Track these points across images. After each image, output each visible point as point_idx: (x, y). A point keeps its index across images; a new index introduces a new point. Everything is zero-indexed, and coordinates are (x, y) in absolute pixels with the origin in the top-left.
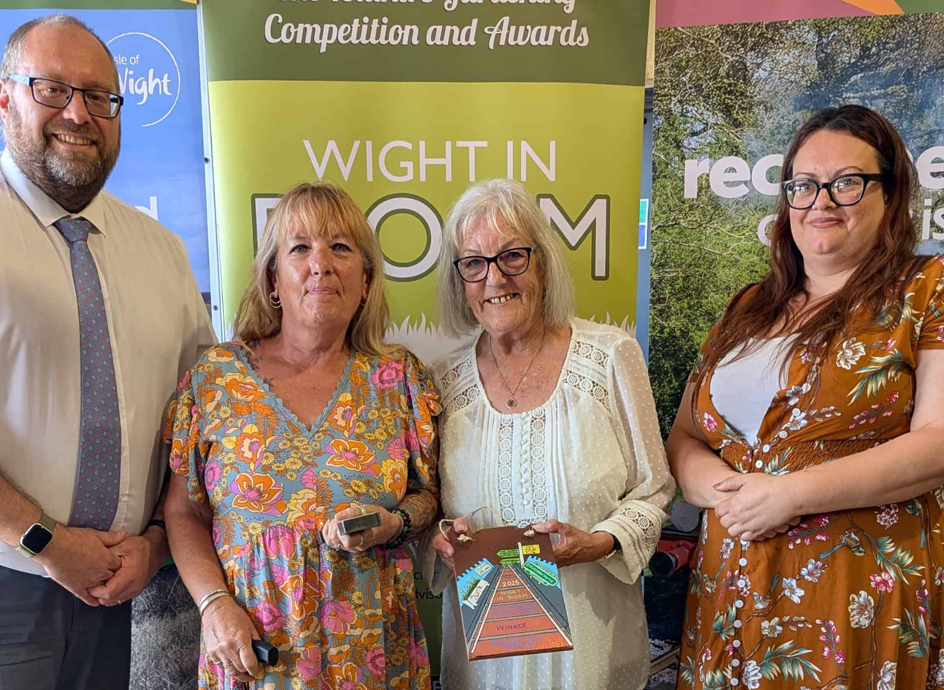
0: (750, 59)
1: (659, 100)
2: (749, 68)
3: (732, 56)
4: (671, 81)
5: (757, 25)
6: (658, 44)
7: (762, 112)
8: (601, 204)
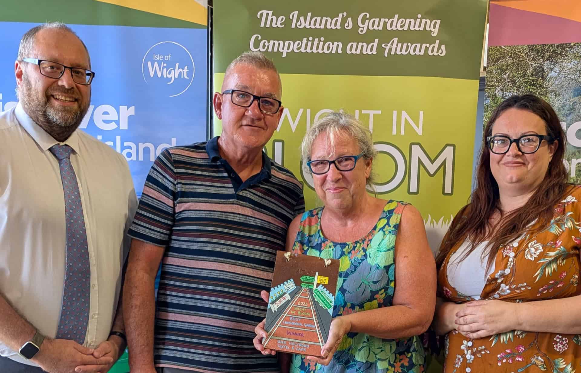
0: (546, 65)
1: (488, 89)
2: (545, 71)
3: (535, 64)
4: (497, 78)
5: (552, 45)
6: (489, 56)
7: (553, 97)
8: (450, 149)
